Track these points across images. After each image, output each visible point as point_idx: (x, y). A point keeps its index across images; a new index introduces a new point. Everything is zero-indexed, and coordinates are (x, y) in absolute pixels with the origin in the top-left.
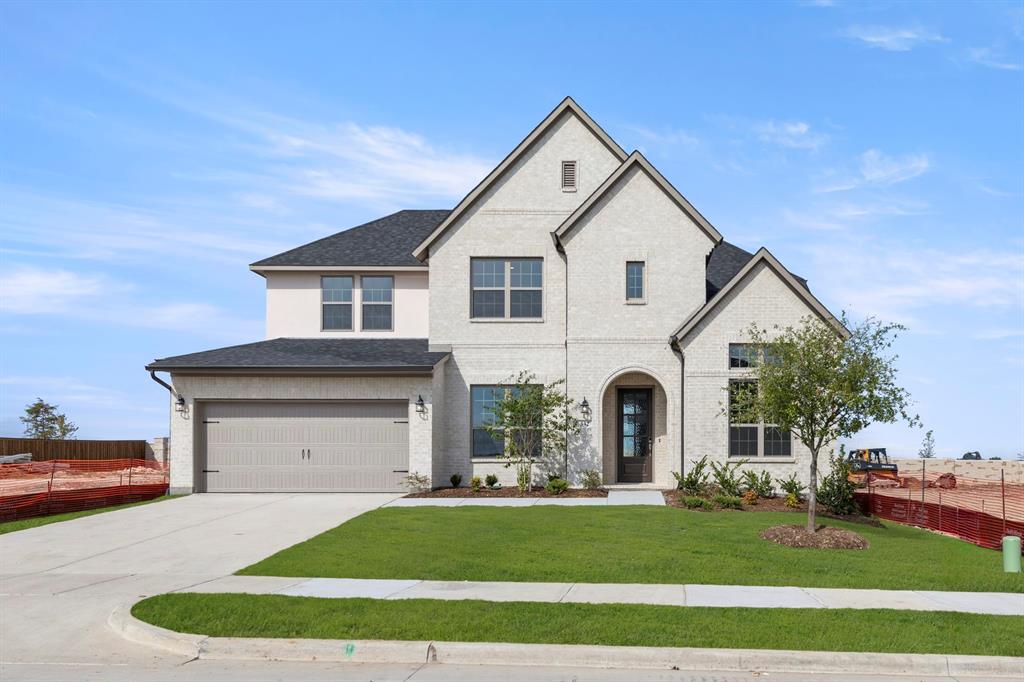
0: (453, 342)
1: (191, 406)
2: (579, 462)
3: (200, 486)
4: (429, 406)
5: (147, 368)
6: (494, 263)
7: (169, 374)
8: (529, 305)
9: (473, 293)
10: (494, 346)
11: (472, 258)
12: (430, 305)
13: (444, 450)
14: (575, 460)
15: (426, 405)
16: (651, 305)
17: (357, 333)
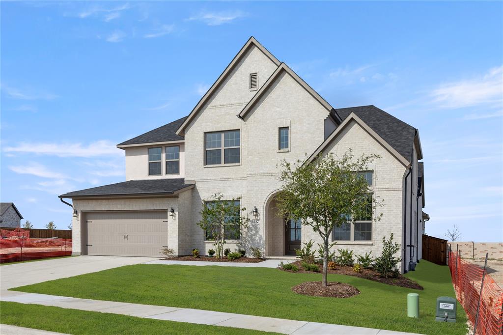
0: (196, 179)
1: (80, 214)
2: (253, 243)
3: (84, 252)
4: (176, 213)
5: (59, 197)
6: (216, 135)
7: (71, 199)
8: (233, 156)
9: (206, 152)
10: (215, 180)
11: (205, 133)
12: (185, 160)
13: (191, 236)
14: (251, 242)
15: (175, 212)
16: (292, 152)
17: (164, 176)
